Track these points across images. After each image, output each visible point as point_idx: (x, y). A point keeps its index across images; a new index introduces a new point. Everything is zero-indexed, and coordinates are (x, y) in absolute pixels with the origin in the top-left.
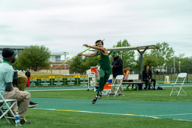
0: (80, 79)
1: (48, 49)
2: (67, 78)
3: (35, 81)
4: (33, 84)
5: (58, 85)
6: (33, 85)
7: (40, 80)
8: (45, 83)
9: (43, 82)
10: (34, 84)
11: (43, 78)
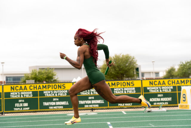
0: (148, 91)
1: (133, 58)
2: (113, 87)
3: (27, 96)
4: (21, 105)
5: (91, 106)
6: (23, 107)
7: (42, 93)
8: (56, 101)
9: (50, 99)
10: (26, 105)
11: (50, 89)
